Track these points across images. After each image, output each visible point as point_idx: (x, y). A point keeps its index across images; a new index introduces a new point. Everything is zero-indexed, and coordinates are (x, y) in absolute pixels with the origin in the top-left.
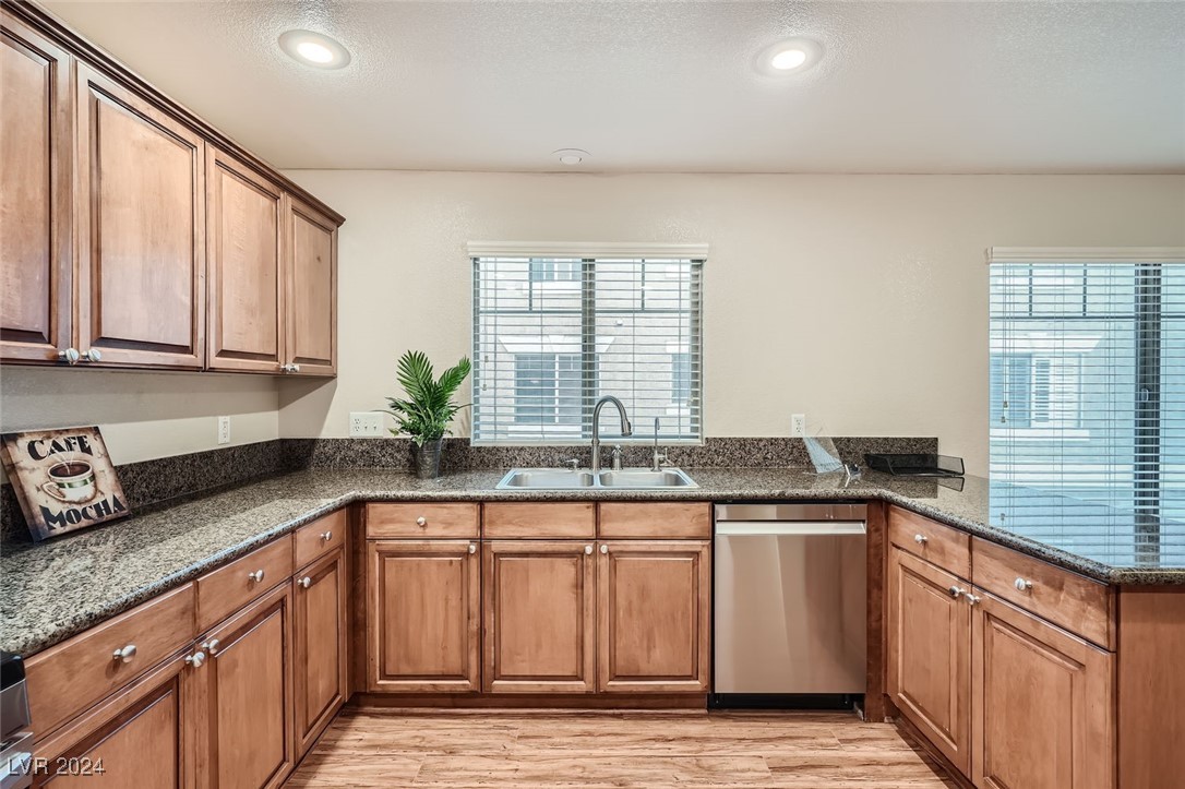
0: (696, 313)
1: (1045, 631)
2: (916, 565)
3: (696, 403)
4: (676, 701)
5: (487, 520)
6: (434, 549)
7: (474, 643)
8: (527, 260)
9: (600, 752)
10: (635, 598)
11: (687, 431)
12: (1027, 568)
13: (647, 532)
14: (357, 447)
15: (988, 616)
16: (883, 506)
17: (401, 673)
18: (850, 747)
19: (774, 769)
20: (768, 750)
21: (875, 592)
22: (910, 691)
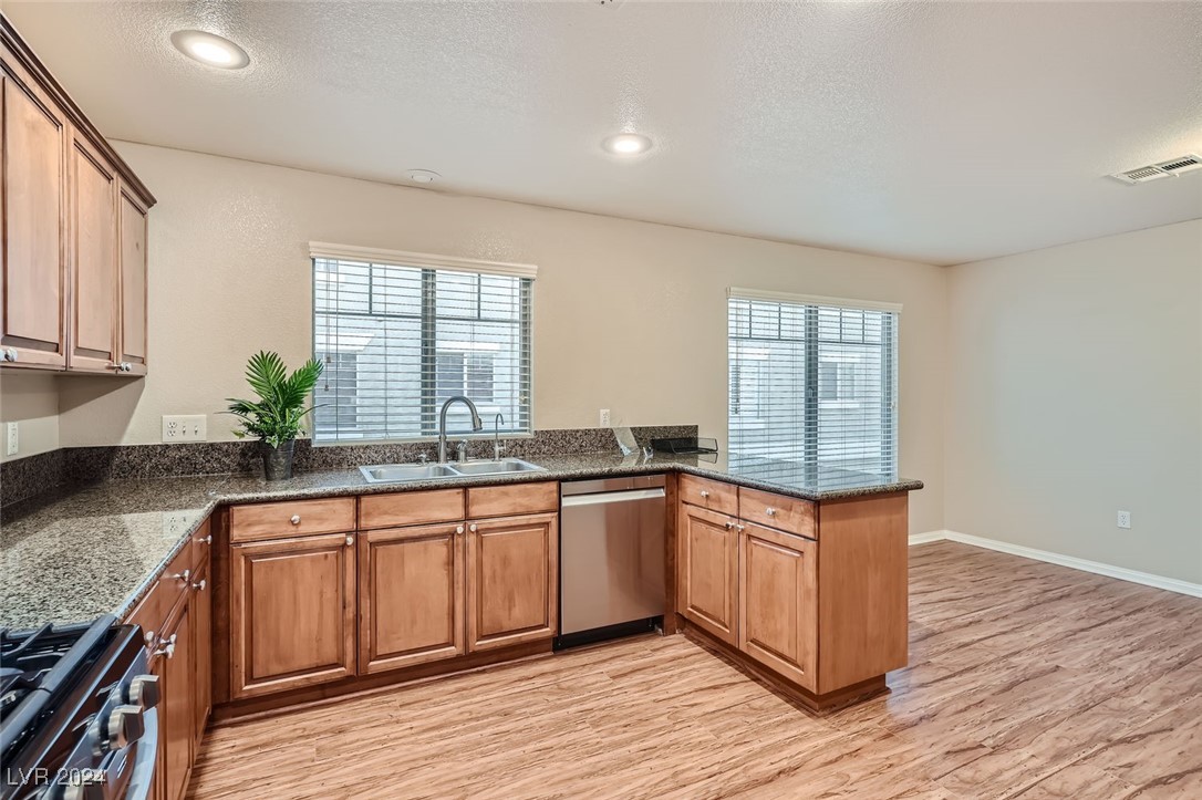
0: (525, 324)
1: (783, 538)
2: (700, 513)
3: (525, 401)
4: (529, 650)
5: (363, 513)
6: (308, 545)
7: (350, 630)
8: (368, 265)
9: (479, 698)
10: (498, 568)
11: (517, 426)
12: (773, 501)
13: (508, 510)
14: (172, 454)
15: (750, 537)
16: (676, 474)
17: (271, 674)
18: (659, 653)
19: (614, 678)
20: (605, 667)
21: (670, 539)
22: (696, 604)
